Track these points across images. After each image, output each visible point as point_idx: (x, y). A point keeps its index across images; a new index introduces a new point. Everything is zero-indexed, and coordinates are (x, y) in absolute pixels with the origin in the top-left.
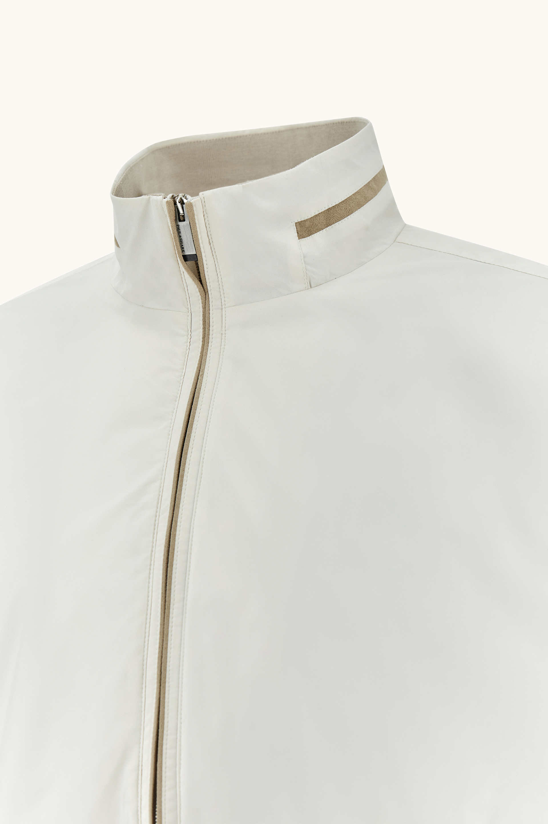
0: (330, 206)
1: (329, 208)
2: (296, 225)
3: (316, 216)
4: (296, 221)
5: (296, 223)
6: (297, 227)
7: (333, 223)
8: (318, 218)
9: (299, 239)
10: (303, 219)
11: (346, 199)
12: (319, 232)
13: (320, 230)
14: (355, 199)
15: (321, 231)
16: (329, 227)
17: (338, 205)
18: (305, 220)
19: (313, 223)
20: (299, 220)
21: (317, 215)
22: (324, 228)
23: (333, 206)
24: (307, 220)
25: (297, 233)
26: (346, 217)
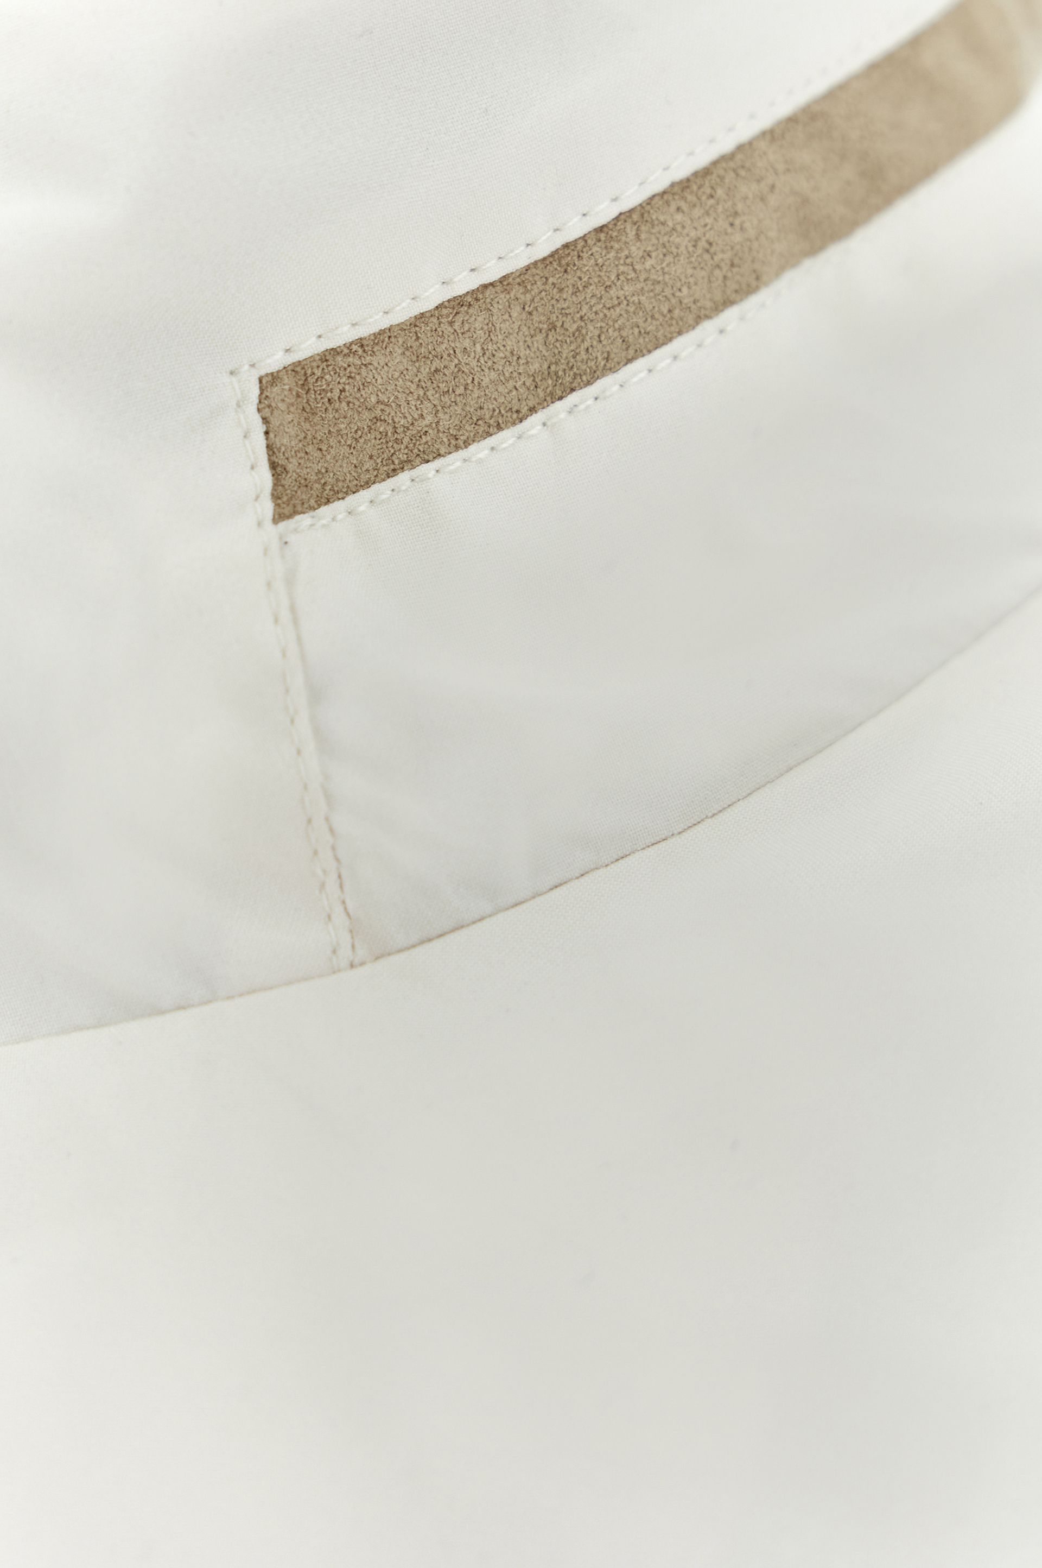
0: (576, 229)
1: (566, 246)
2: (263, 397)
3: (459, 304)
4: (276, 361)
5: (268, 382)
6: (275, 422)
7: (610, 365)
8: (478, 321)
9: (279, 517)
10: (344, 335)
11: (705, 172)
12: (490, 441)
13: (499, 428)
14: (781, 167)
15: (506, 437)
16: (572, 398)
17: (635, 217)
18: (361, 342)
19: (437, 364)
20: (309, 347)
21: (469, 299)
22: (533, 410)
23: (601, 229)
24: (383, 337)
25: (273, 466)
26: (708, 317)
